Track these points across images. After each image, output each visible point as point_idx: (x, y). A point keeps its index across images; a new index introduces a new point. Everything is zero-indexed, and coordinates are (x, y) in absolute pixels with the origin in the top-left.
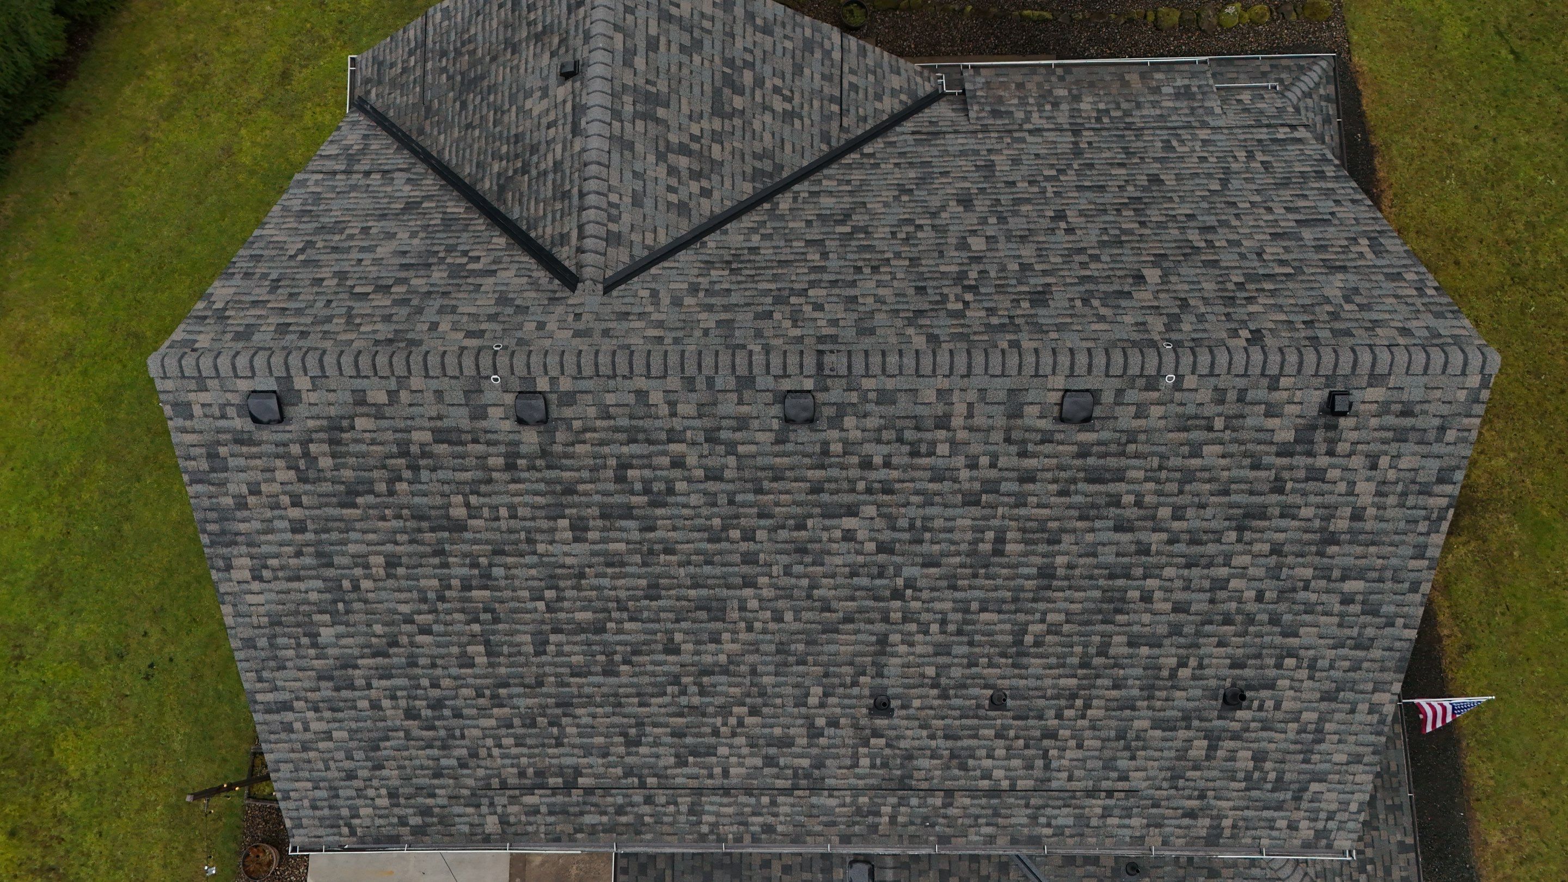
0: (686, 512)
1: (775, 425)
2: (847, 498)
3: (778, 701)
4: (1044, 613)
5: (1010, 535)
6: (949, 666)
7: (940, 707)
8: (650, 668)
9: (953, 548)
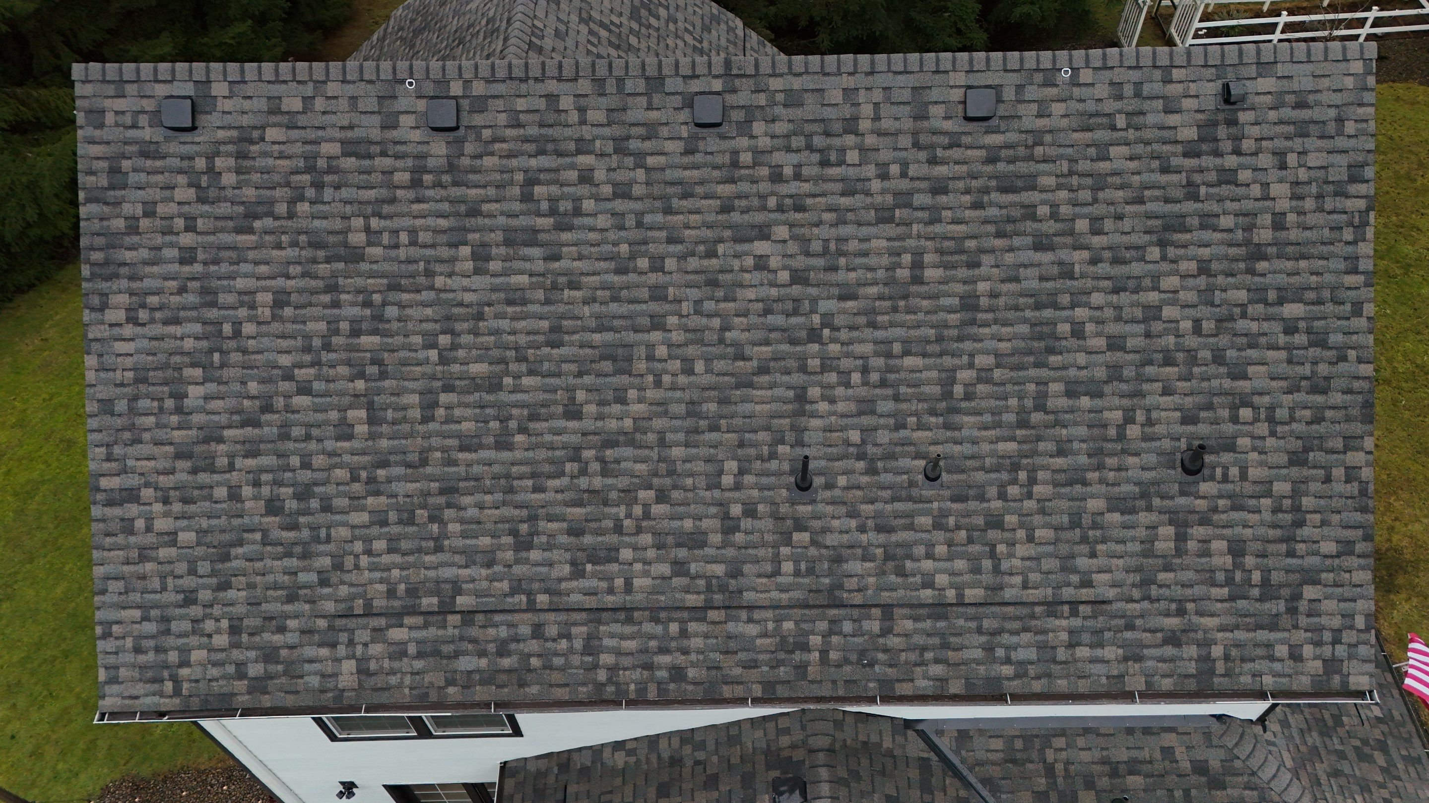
0: (593, 236)
1: (684, 132)
2: (759, 218)
3: (689, 481)
4: (972, 356)
5: (928, 258)
6: (875, 429)
7: (869, 486)
8: (548, 438)
9: (869, 275)
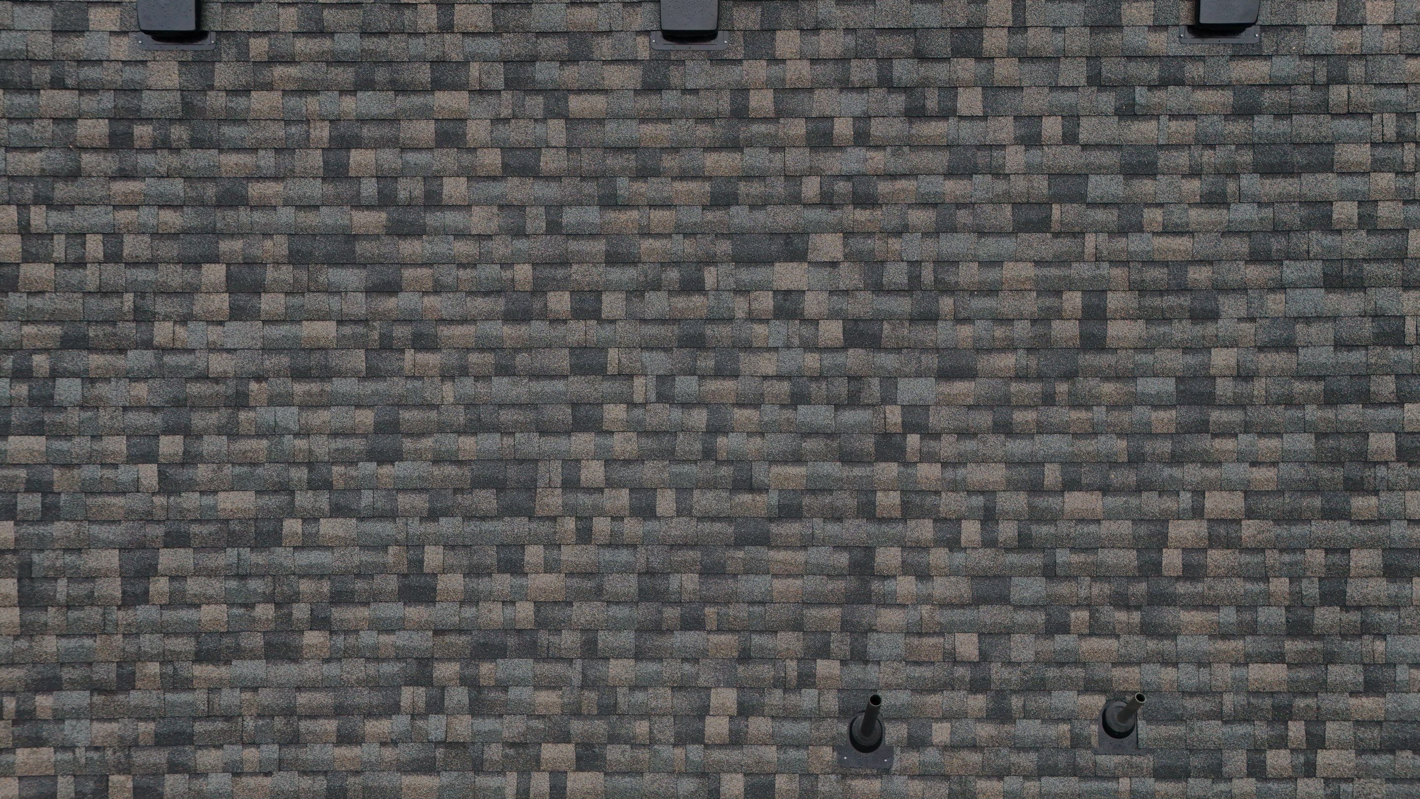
0: (463, 248)
1: (643, 48)
2: (784, 218)
3: (641, 728)
4: (1199, 493)
5: (1114, 301)
6: (1008, 632)
7: (995, 743)
8: (368, 638)
9: (999, 332)
